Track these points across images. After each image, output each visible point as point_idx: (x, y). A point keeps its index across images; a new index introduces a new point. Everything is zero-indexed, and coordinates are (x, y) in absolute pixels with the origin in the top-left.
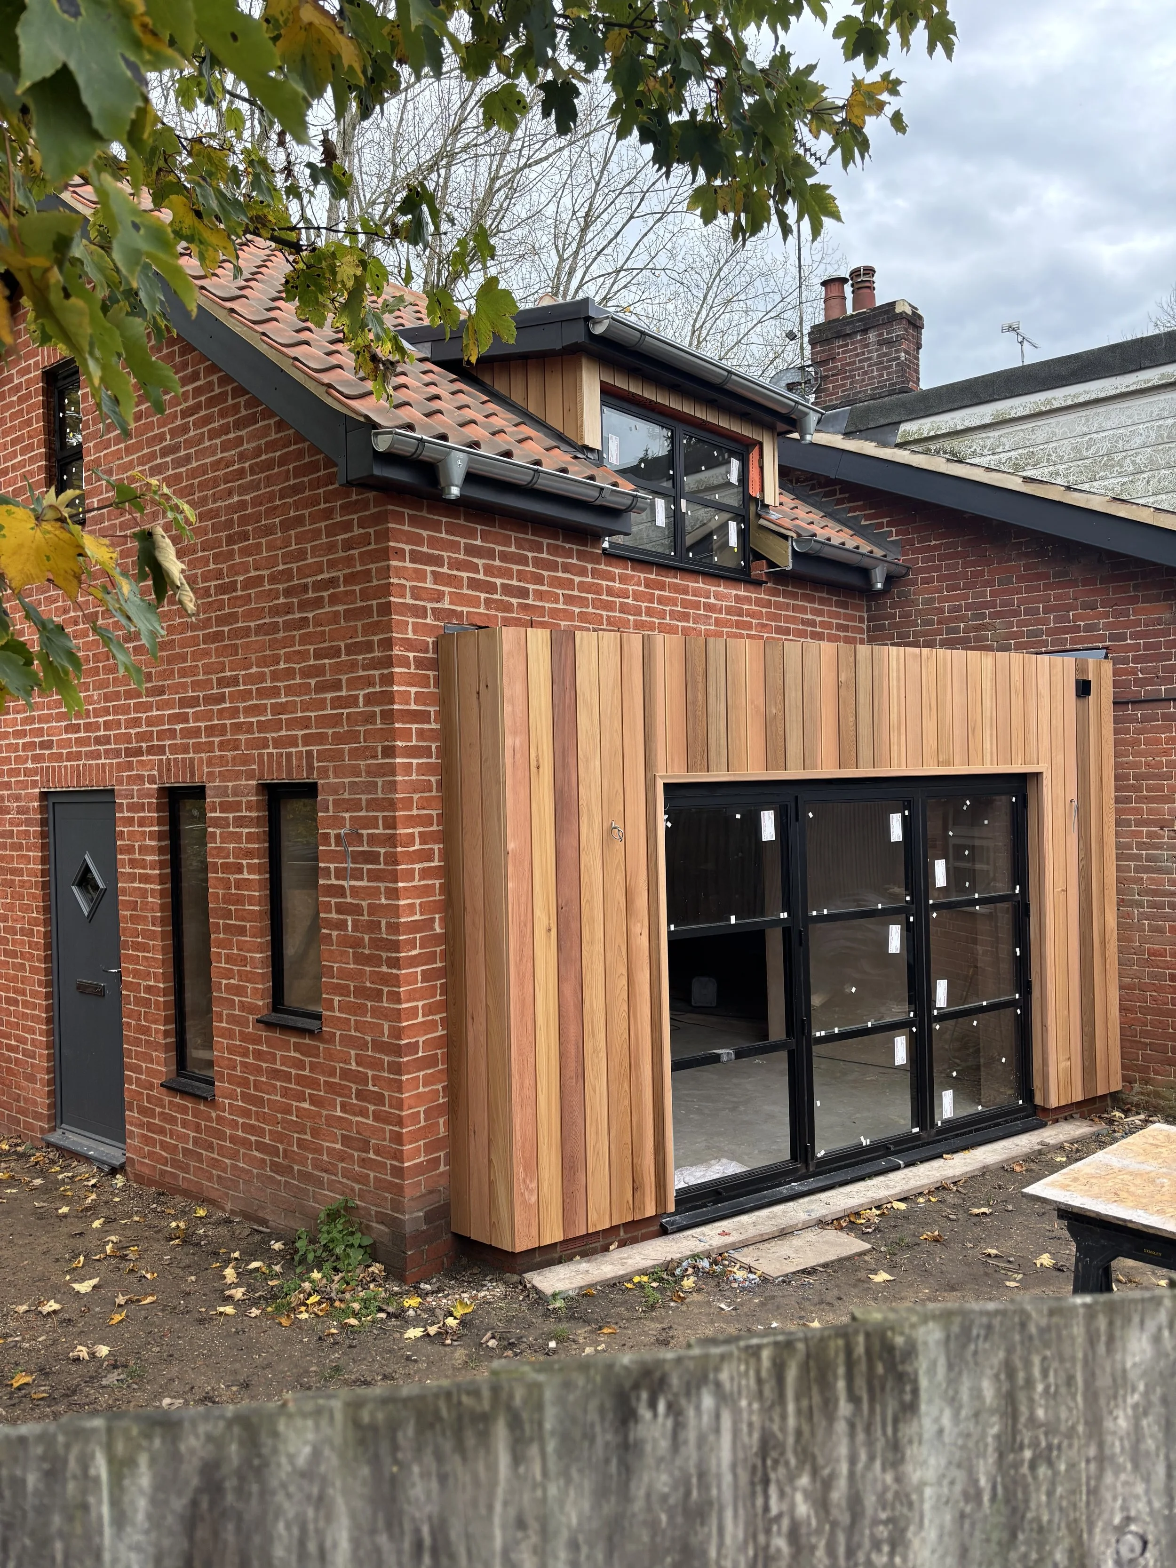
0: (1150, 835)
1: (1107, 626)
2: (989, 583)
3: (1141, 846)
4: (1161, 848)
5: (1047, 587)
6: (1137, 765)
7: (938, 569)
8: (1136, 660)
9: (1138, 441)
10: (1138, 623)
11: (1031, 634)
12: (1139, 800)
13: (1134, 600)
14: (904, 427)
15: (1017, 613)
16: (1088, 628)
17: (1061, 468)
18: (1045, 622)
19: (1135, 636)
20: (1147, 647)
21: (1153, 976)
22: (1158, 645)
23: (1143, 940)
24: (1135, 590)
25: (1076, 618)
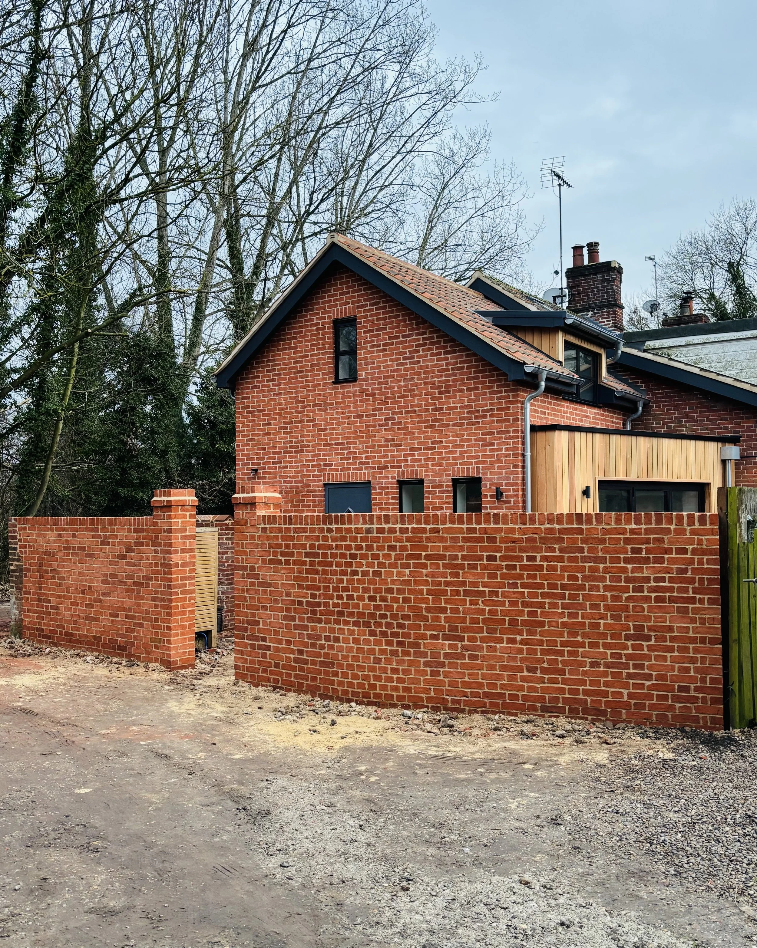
1: (732, 428)
2: (684, 409)
5: (708, 411)
7: (663, 402)
8: (743, 441)
9: (742, 357)
10: (744, 427)
11: (701, 430)
13: (742, 418)
14: (648, 343)
15: (696, 421)
16: (724, 428)
17: (713, 365)
18: (708, 425)
19: (743, 432)
20: (747, 436)
22: (751, 436)
24: (742, 414)
25: (720, 424)
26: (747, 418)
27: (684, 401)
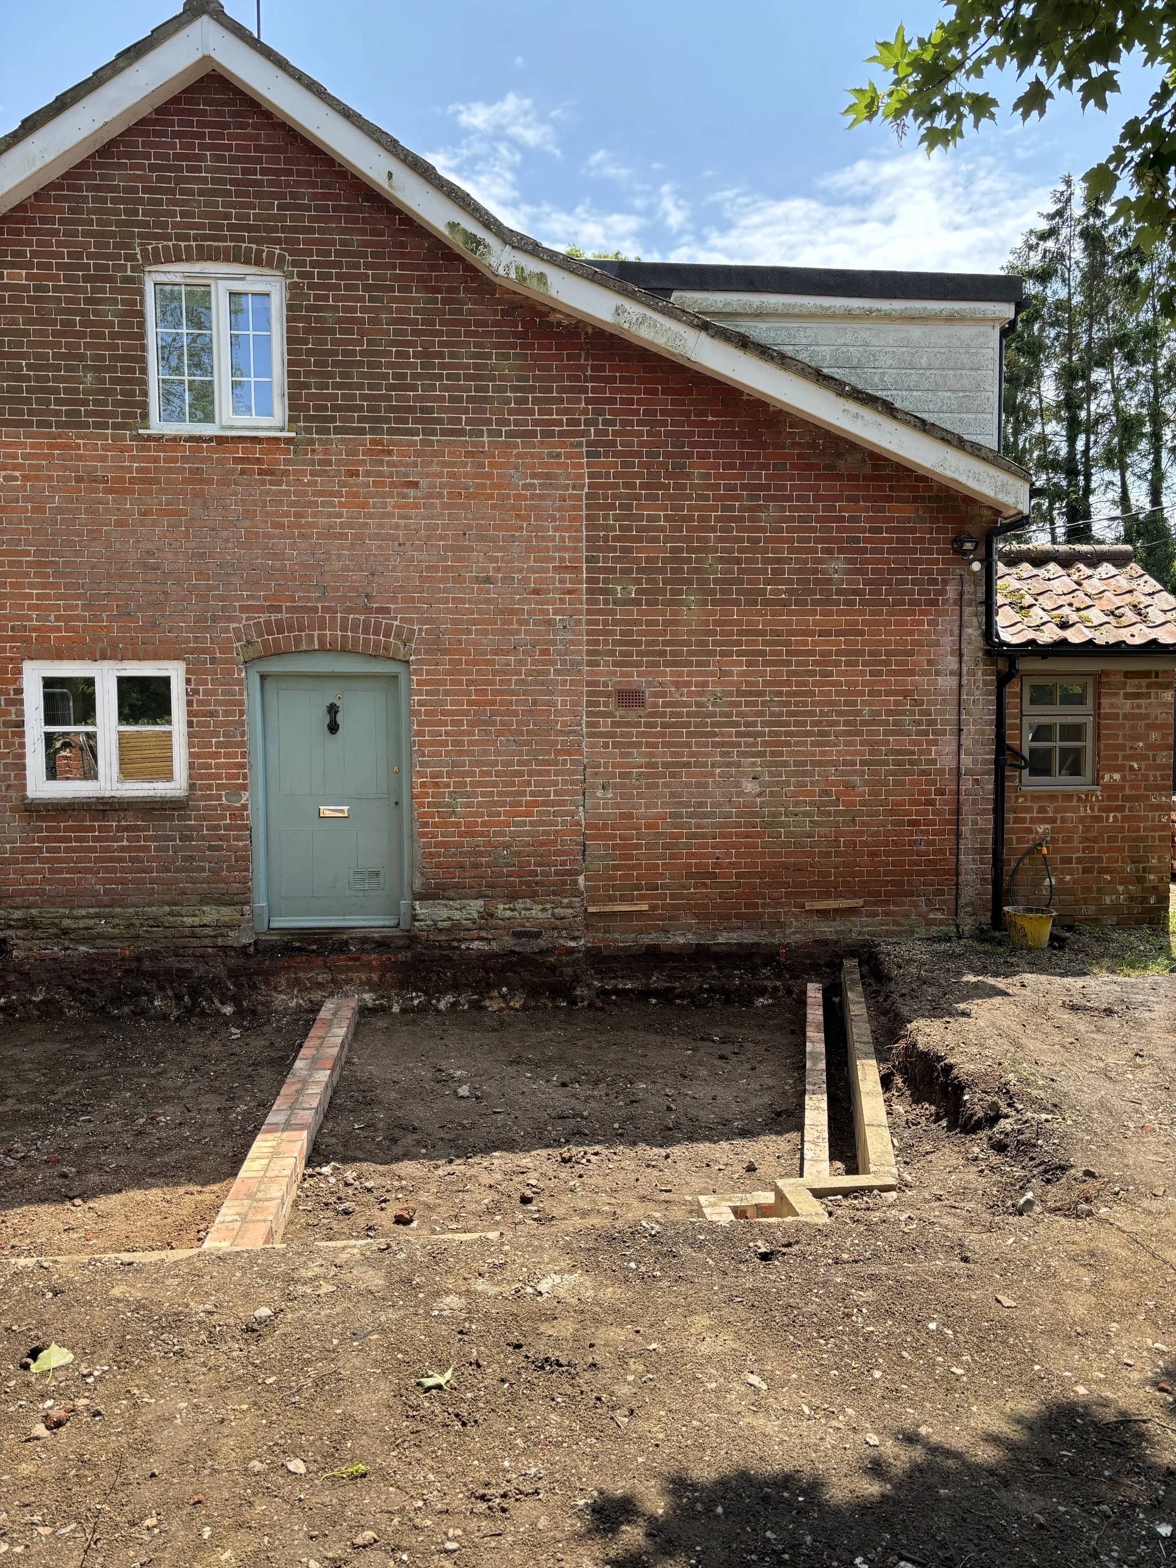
0: (896, 703)
1: (869, 519)
2: (765, 467)
3: (889, 713)
4: (904, 715)
5: (818, 478)
6: (888, 643)
7: (715, 445)
8: (890, 551)
10: (891, 519)
11: (801, 519)
12: (890, 673)
15: (789, 498)
16: (852, 519)
18: (814, 509)
19: (889, 530)
20: (899, 541)
21: (895, 823)
22: (906, 541)
23: (888, 793)
24: (891, 490)
25: (842, 509)
26: (899, 500)
27: (764, 446)
